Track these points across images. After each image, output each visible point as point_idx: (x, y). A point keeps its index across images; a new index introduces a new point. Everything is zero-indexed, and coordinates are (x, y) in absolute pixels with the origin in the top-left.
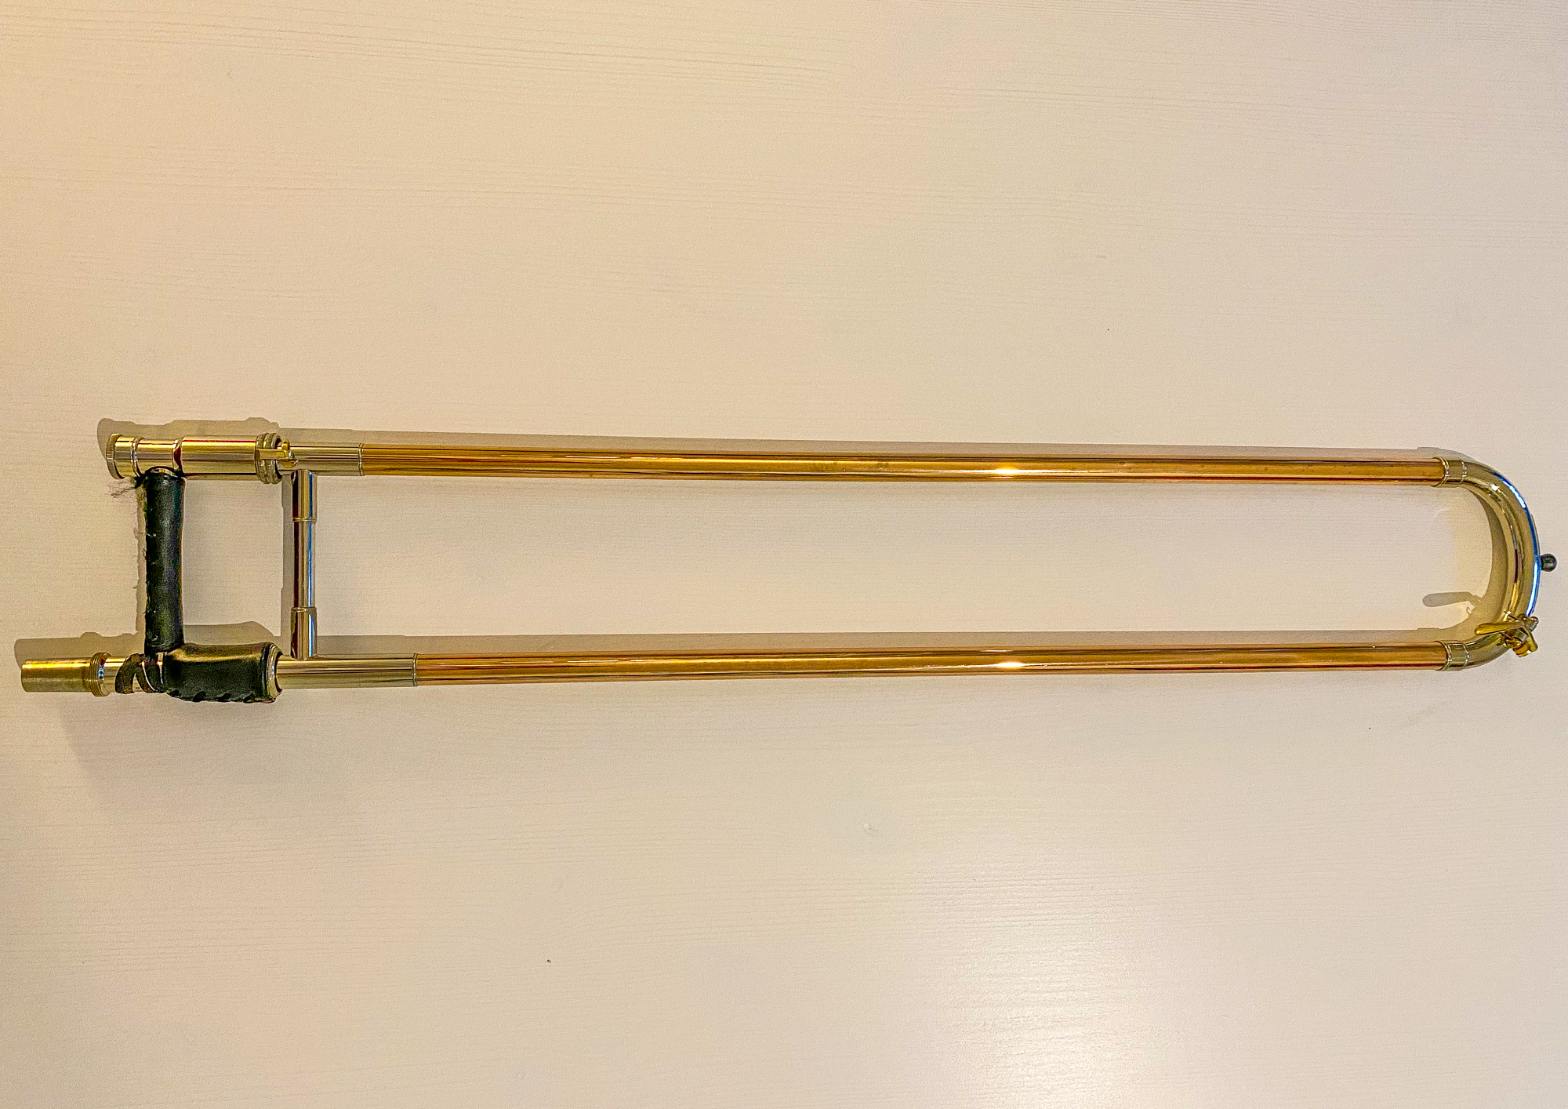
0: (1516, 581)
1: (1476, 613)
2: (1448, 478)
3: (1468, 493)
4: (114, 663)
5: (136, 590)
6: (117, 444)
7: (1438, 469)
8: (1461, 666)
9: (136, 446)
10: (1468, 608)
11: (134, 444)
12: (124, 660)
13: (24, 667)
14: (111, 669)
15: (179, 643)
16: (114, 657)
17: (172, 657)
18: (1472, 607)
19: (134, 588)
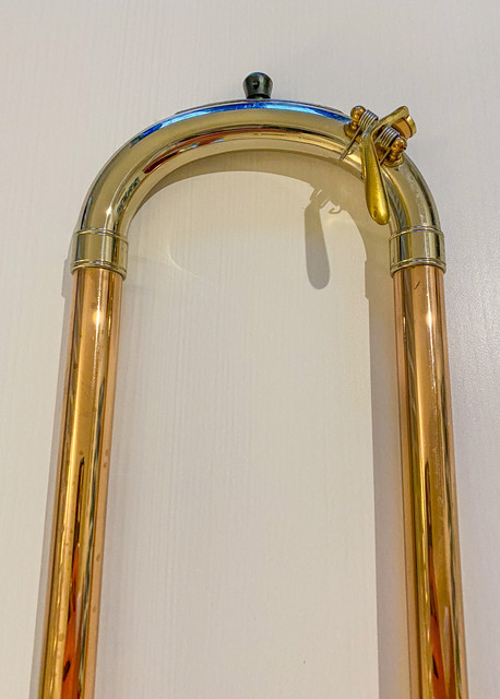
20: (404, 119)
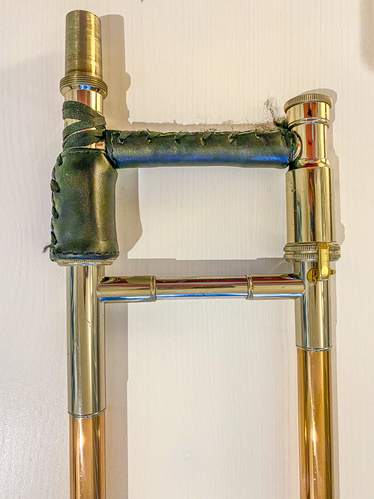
4: (95, 101)
5: (172, 122)
9: (322, 122)
11: (324, 120)
12: (99, 110)
15: (116, 164)
16: (102, 101)
19: (174, 121)
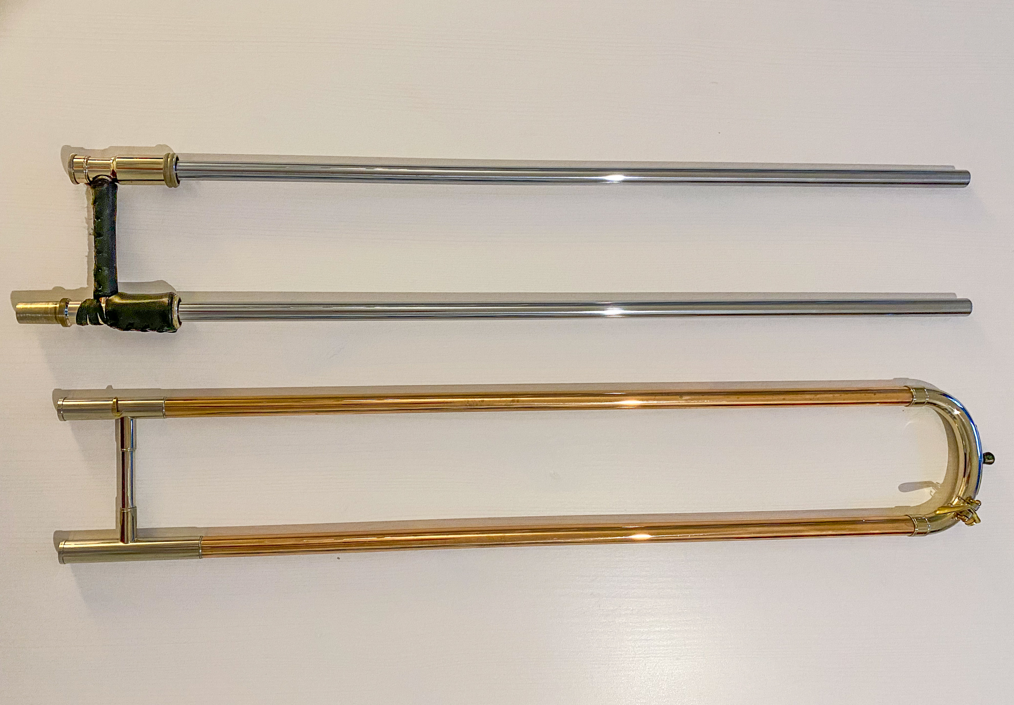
0: (964, 476)
1: (936, 495)
2: (916, 401)
3: (932, 410)
4: (74, 305)
6: (75, 160)
7: (909, 395)
8: (925, 533)
9: (87, 161)
10: (931, 491)
11: (85, 160)
12: (80, 303)
13: (17, 306)
14: (71, 309)
15: (115, 292)
16: (73, 301)
17: (111, 300)
18: (934, 491)
20: (975, 521)
